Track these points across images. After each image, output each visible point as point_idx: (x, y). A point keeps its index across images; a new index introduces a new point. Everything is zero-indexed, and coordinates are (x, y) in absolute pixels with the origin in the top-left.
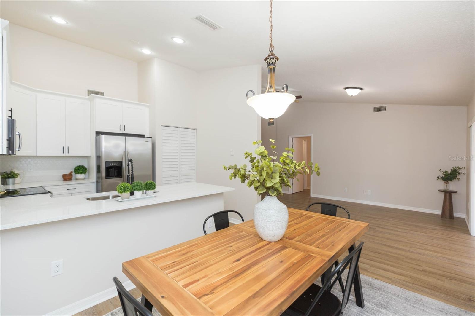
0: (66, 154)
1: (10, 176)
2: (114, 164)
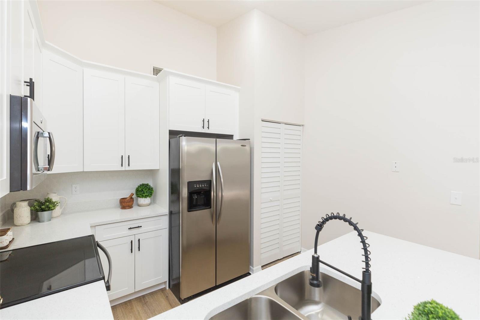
0: (126, 168)
1: (43, 207)
2: (201, 186)
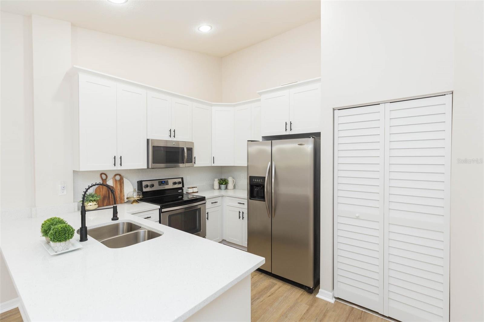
2: (257, 181)
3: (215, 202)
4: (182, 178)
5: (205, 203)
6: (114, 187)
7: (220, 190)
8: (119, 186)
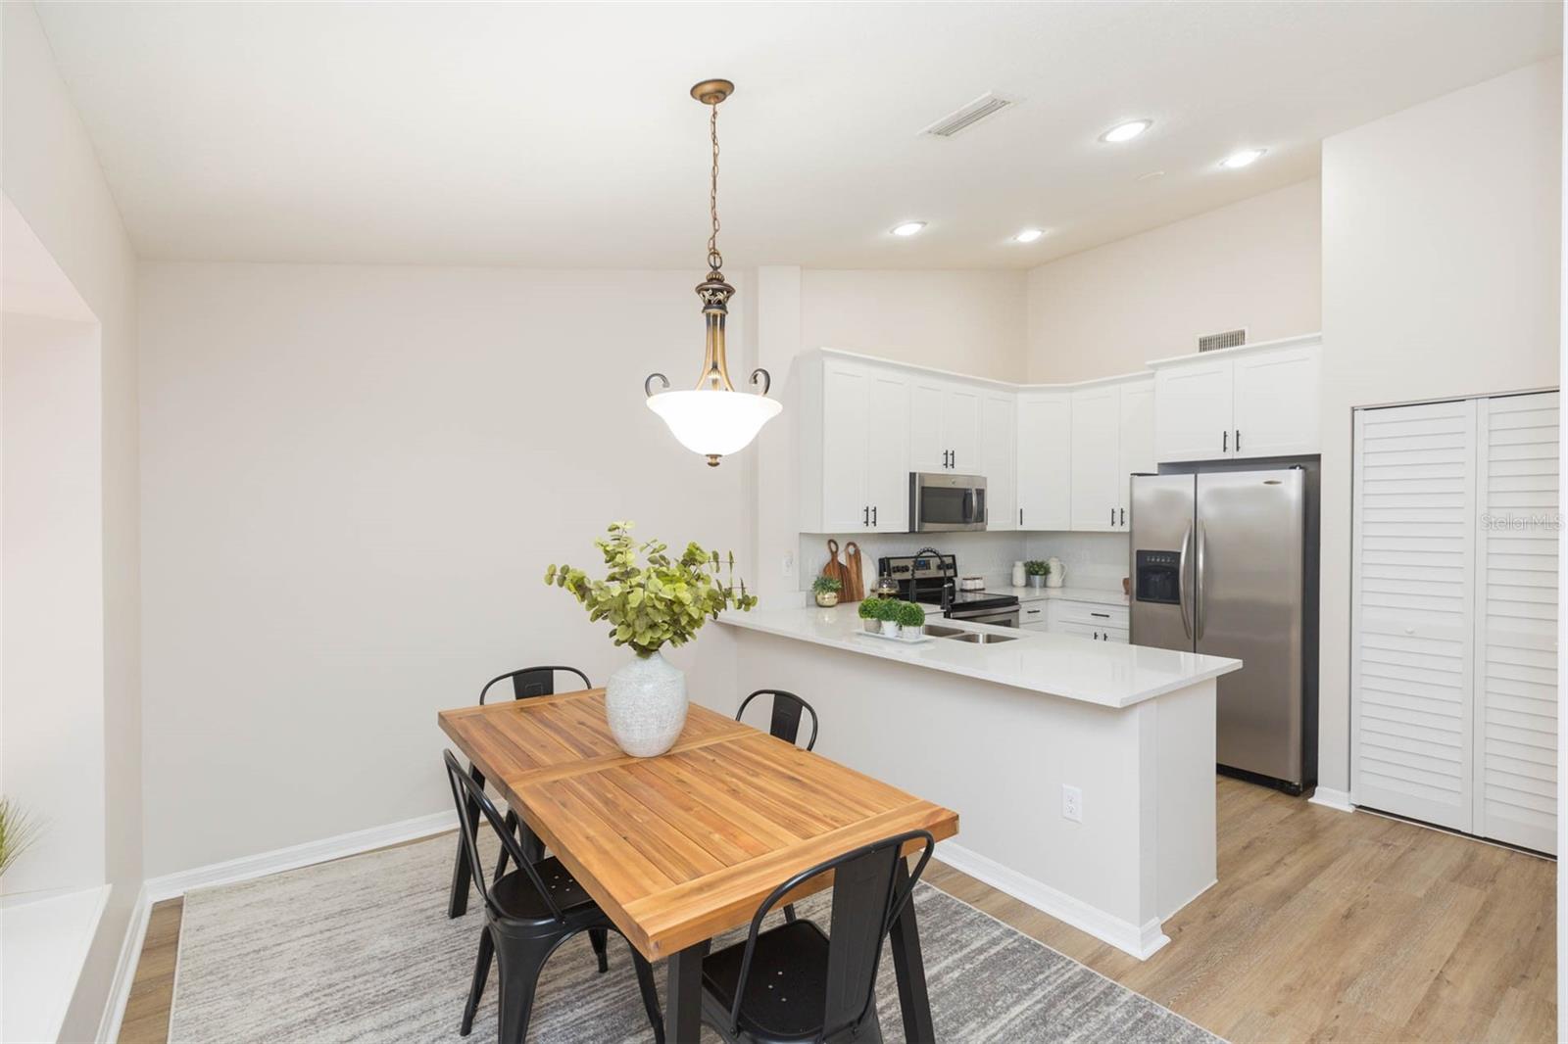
2: (1158, 559)
3: (1035, 612)
4: (953, 557)
5: (1017, 611)
6: (848, 566)
7: (1029, 589)
8: (854, 565)
